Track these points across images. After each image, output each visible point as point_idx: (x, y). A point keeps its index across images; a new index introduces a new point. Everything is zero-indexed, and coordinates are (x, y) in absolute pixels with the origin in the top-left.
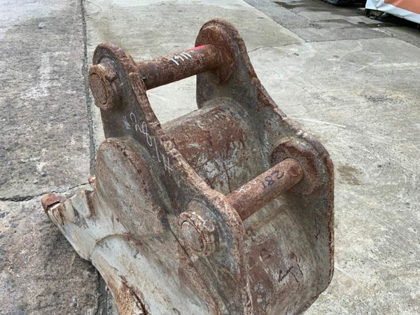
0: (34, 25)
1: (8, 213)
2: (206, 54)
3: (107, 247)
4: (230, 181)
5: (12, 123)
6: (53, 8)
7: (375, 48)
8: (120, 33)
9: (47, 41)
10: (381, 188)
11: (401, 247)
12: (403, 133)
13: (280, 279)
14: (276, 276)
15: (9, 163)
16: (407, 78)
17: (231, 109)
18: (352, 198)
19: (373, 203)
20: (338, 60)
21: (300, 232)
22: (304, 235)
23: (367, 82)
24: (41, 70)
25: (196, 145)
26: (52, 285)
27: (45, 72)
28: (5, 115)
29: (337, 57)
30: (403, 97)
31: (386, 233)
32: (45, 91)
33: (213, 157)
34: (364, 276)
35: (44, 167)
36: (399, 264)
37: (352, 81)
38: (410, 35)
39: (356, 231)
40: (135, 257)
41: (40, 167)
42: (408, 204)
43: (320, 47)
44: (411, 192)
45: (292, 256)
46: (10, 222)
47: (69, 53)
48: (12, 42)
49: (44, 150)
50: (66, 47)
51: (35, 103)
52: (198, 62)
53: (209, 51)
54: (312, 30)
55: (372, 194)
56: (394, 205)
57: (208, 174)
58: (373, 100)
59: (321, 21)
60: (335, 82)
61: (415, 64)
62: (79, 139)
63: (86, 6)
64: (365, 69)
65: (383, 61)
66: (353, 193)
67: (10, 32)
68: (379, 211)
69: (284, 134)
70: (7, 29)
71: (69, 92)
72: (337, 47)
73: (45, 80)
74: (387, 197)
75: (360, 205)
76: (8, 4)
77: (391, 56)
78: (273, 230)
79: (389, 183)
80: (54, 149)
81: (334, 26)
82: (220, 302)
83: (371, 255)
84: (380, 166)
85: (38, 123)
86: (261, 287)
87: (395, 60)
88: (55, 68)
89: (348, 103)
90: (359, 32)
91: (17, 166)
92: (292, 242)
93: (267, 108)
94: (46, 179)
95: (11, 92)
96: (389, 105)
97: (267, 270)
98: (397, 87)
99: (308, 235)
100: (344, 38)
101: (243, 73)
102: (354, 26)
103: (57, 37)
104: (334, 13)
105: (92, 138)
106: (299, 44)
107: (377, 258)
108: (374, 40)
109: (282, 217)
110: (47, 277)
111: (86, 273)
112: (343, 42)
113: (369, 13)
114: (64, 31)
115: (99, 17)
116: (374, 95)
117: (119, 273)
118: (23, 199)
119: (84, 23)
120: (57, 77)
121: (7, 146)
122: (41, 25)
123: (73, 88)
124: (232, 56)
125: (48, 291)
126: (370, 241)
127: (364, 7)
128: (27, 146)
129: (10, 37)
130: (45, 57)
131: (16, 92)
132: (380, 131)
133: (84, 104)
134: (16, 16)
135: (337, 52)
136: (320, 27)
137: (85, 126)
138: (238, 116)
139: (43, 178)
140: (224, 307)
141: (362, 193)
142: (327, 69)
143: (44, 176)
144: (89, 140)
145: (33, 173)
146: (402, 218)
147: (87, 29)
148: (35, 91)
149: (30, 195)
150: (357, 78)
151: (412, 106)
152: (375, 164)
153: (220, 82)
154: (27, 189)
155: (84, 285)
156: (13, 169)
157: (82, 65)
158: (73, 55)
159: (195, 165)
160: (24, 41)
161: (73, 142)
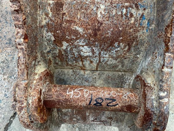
4: (100, 64)
25: (80, 30)
33: (92, 45)
57: (82, 53)
159: (72, 43)
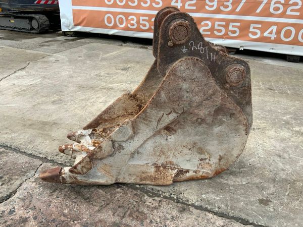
3: (139, 153)
29: (81, 57)
40: (167, 140)
113: (65, 34)
117: (150, 164)
127: (61, 30)
135: (77, 55)
136: (48, 46)
149: (11, 191)
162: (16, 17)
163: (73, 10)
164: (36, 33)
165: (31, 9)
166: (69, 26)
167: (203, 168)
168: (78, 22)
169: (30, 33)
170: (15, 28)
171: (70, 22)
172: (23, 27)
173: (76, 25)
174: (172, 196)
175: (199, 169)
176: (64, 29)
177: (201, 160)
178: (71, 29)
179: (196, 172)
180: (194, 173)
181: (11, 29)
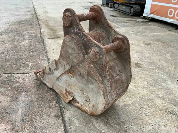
0: (20, 23)
1: (21, 77)
2: (93, 14)
3: (60, 80)
5: (18, 52)
6: (26, 17)
7: (147, 29)
8: (52, 25)
9: (25, 28)
10: (150, 69)
11: (156, 84)
12: (157, 54)
13: (116, 76)
14: (115, 75)
15: (19, 64)
16: (159, 38)
17: (100, 31)
18: (139, 71)
19: (147, 73)
20: (134, 33)
21: (121, 65)
22: (122, 66)
23: (144, 39)
24: (25, 37)
26: (41, 96)
27: (27, 37)
28: (15, 50)
29: (133, 32)
30: (157, 43)
31: (151, 80)
32: (28, 43)
34: (144, 91)
35: (32, 65)
36: (156, 88)
37: (139, 39)
38: (160, 25)
39: (141, 80)
40: (71, 79)
41: (30, 65)
42: (159, 73)
43: (127, 29)
44: (160, 70)
45: (119, 71)
46: (23, 80)
47: (34, 31)
48: (12, 28)
49: (31, 60)
50: (33, 30)
51: (25, 47)
52: (91, 16)
53: (93, 13)
54: (124, 23)
55: (146, 70)
56: (154, 73)
58: (147, 44)
59: (127, 21)
60: (133, 39)
61: (162, 33)
62: (43, 57)
63: (38, 17)
64: (144, 35)
65: (150, 33)
66: (140, 70)
67: (10, 25)
68: (149, 75)
69: (115, 35)
70: (9, 24)
71: (37, 43)
72: (133, 29)
73: (27, 40)
74: (151, 71)
75: (142, 73)
76: (8, 16)
77: (153, 31)
78: (113, 64)
79: (152, 67)
80: (34, 60)
81: (131, 22)
82: (100, 77)
83: (146, 86)
84: (149, 63)
85: (27, 52)
86: (111, 77)
87: (154, 32)
88: (30, 36)
89: (137, 45)
90: (141, 24)
91: (22, 64)
92: (119, 67)
93: (110, 28)
94: (33, 68)
95: (15, 44)
96: (152, 45)
97: (112, 73)
98: (155, 40)
99: (124, 66)
100: (136, 26)
101: (103, 19)
102: (139, 22)
103: (29, 26)
104: (131, 18)
105: (47, 56)
106: (119, 28)
107: (148, 87)
108: (147, 26)
109: (116, 61)
110: (38, 94)
111: (52, 92)
112: (135, 27)
113: (144, 18)
114: (31, 25)
115: (44, 20)
116: (147, 43)
117: (64, 88)
118: (26, 74)
119: (38, 22)
120: (31, 39)
121: (17, 59)
122: (22, 23)
123: (38, 42)
124: (100, 14)
125: (40, 97)
126: (146, 83)
127: (143, 16)
128: (24, 59)
129: (11, 27)
130: (26, 33)
131: (17, 43)
132: (149, 53)
133: (43, 46)
134: (12, 20)
135: (133, 30)
136: (127, 23)
137: (44, 53)
138: (102, 32)
139: (32, 68)
140: (101, 79)
141: (143, 70)
142: (130, 35)
143: (32, 67)
144: (46, 57)
145: (28, 66)
146: (157, 76)
147: (40, 24)
148: (24, 43)
149: (28, 72)
150: (140, 38)
151: (160, 46)
152: (148, 62)
153: (97, 23)
154: (27, 71)
155: (51, 95)
156: (21, 65)
157: (40, 35)
158: (36, 32)
160: (17, 28)
161: (41, 58)
162: (126, 6)
163: (152, 4)
164: (131, 15)
165: (133, 2)
166: (147, 14)
167: (86, 106)
168: (153, 12)
169: (128, 15)
170: (124, 11)
171: (148, 11)
172: (127, 11)
173: (151, 13)
174: (63, 109)
175: (84, 105)
176: (145, 15)
177: (86, 101)
178: (148, 15)
179: (82, 106)
180: (81, 106)
181: (122, 12)
